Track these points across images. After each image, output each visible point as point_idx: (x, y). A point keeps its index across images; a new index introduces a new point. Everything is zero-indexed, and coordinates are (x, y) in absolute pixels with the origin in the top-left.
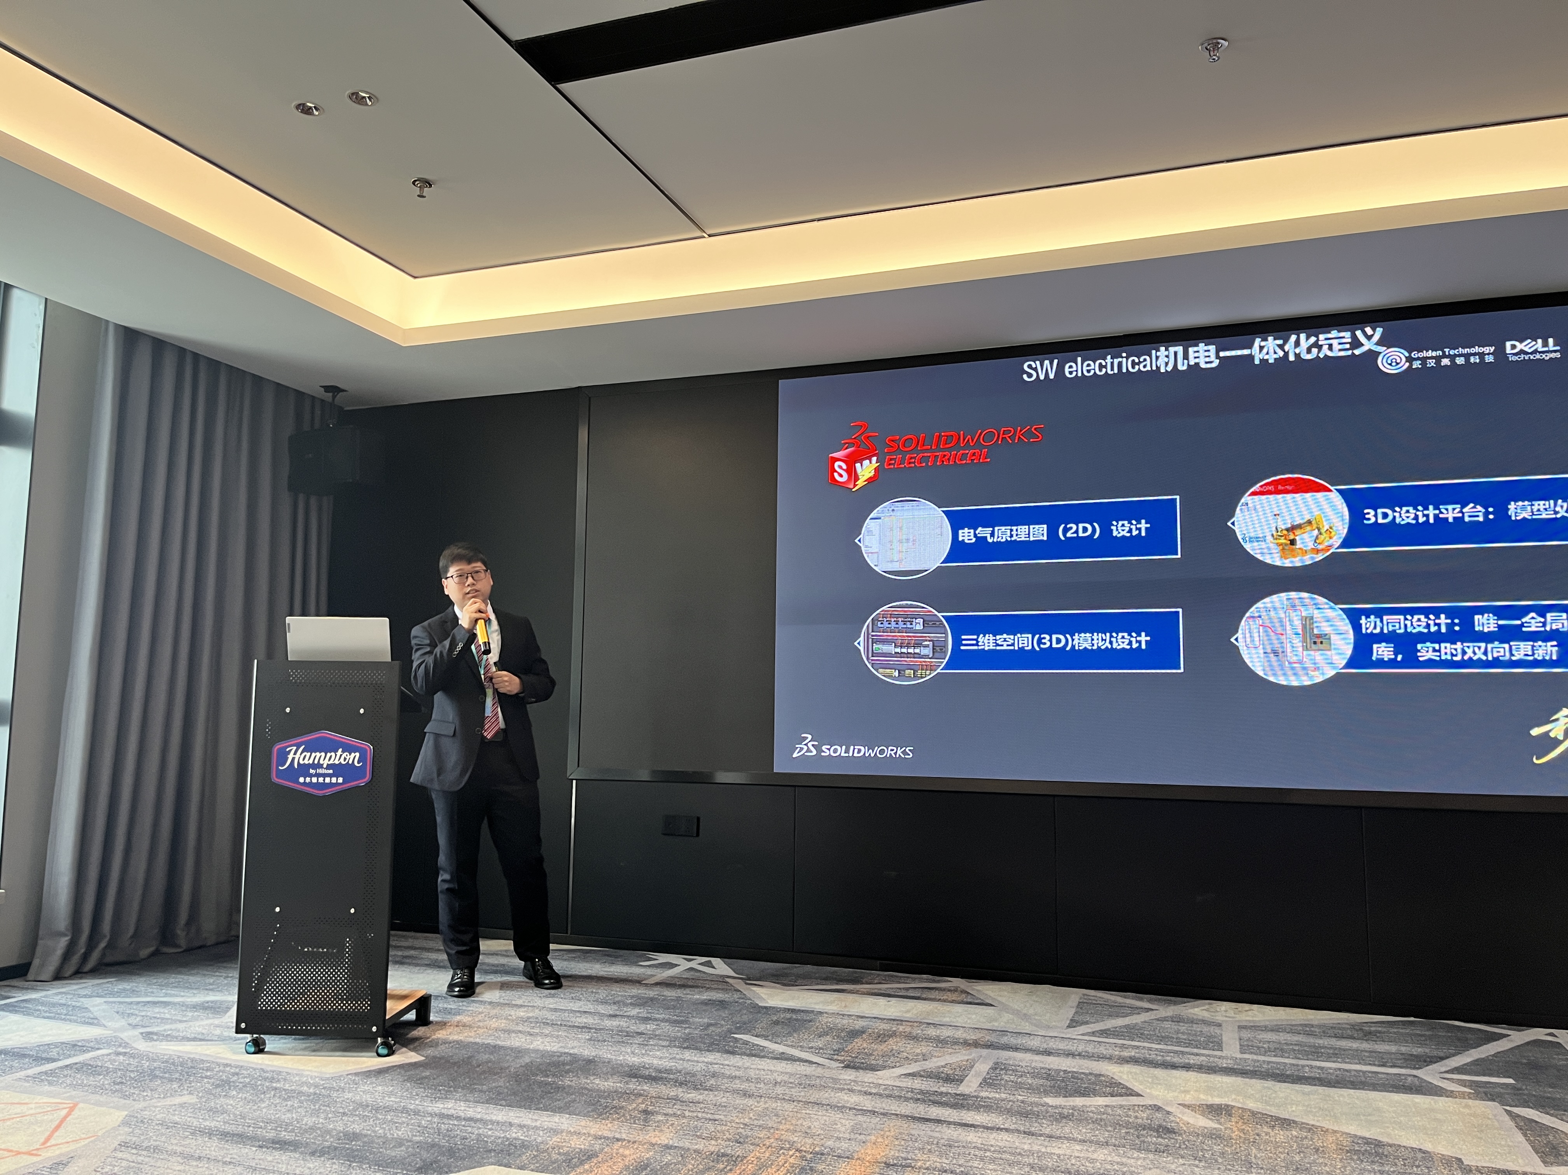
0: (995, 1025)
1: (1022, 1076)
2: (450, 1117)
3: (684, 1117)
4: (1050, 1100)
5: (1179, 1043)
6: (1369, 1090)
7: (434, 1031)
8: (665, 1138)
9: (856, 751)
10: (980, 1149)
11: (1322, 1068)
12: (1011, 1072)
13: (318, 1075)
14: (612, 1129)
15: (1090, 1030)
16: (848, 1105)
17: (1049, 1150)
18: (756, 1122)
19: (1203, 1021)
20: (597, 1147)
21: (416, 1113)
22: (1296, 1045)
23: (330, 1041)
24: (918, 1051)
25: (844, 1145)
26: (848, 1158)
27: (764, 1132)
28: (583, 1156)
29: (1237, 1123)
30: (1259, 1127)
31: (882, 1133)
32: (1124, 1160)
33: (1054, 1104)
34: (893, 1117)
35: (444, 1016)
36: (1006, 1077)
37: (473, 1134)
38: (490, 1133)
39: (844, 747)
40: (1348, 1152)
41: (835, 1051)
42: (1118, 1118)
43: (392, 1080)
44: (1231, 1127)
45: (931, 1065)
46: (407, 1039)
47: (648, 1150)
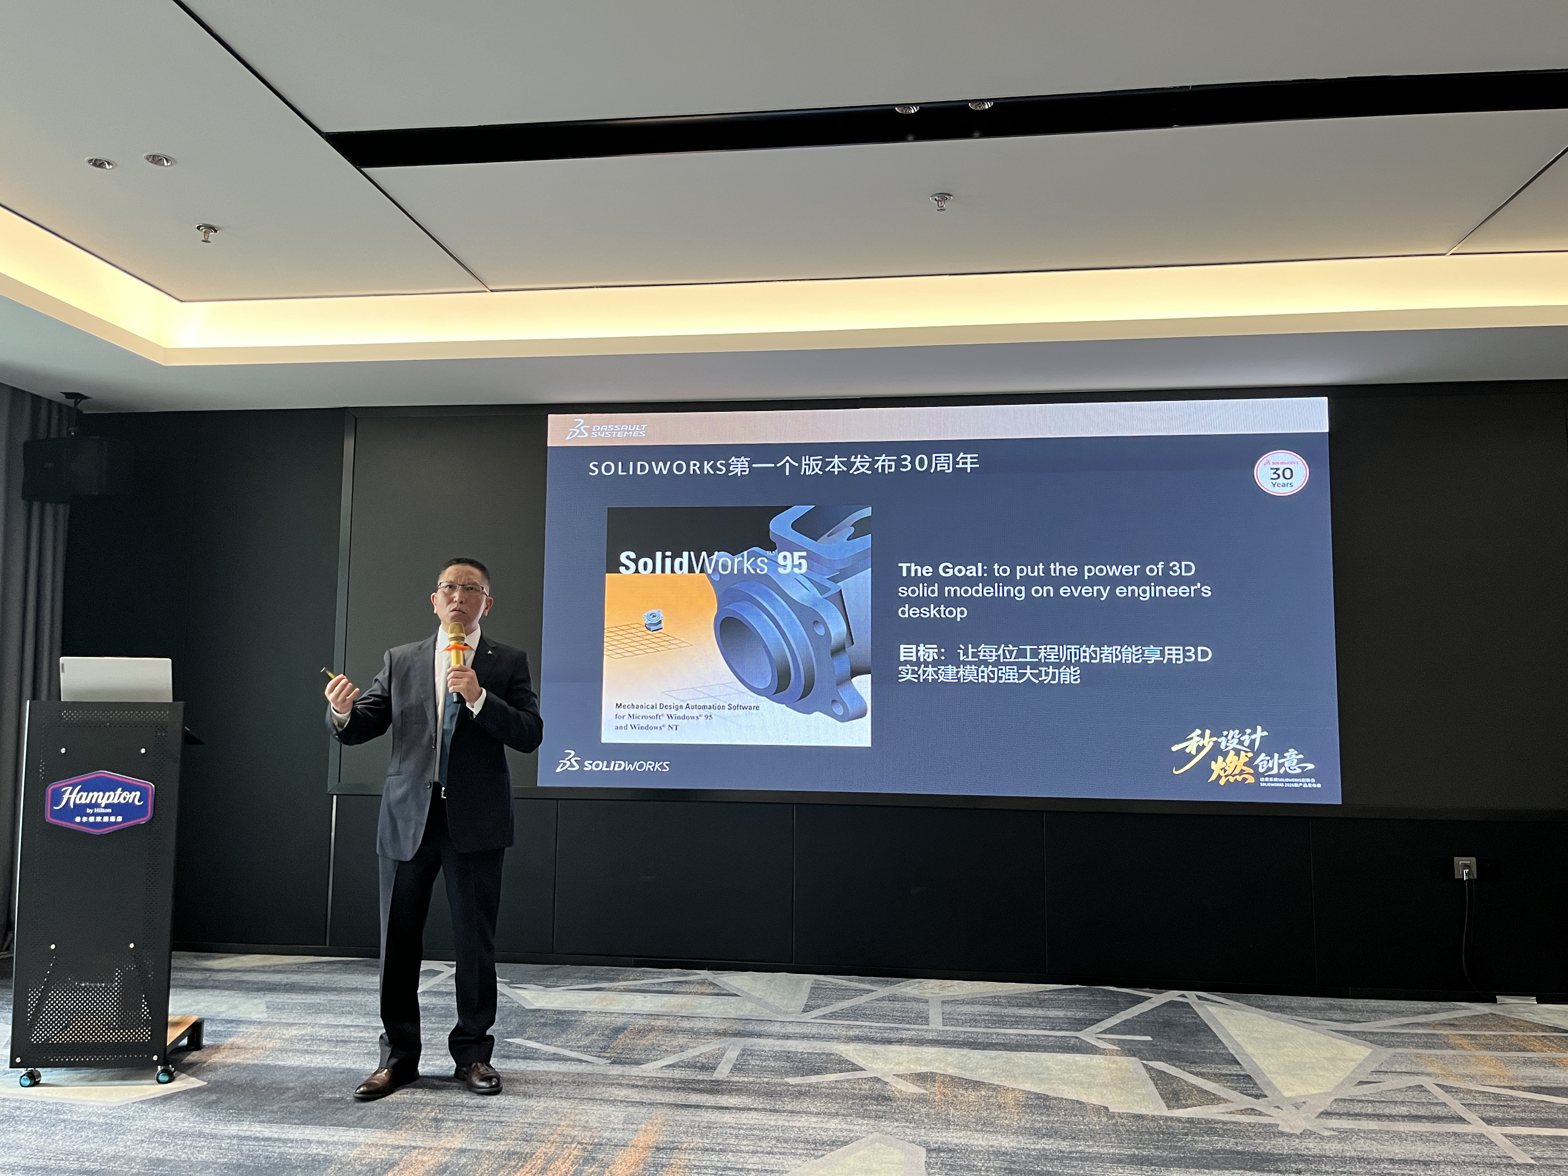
0: (741, 1014)
1: (765, 1061)
2: (248, 1138)
3: (472, 1121)
4: (791, 1080)
5: (894, 1020)
6: (1042, 1052)
7: (209, 1055)
8: (458, 1141)
9: (617, 765)
10: (734, 1128)
11: (1005, 1035)
12: (756, 1057)
13: (104, 1104)
14: (407, 1138)
15: (822, 1014)
16: (619, 1098)
17: (791, 1124)
18: (538, 1121)
19: (914, 998)
20: (397, 1156)
21: (214, 1137)
22: (986, 1015)
23: (105, 1070)
24: (675, 1043)
25: (620, 1135)
26: (623, 1146)
27: (547, 1129)
28: (385, 1165)
29: (939, 1087)
30: (956, 1089)
31: (651, 1121)
32: (851, 1127)
33: (794, 1083)
34: (659, 1106)
35: (215, 1039)
36: (753, 1062)
37: (275, 1152)
38: (291, 1151)
39: (605, 762)
40: (1023, 1106)
41: (601, 1048)
42: (846, 1091)
43: (180, 1106)
44: (934, 1091)
45: (689, 1054)
46: (184, 1064)
47: (445, 1155)
